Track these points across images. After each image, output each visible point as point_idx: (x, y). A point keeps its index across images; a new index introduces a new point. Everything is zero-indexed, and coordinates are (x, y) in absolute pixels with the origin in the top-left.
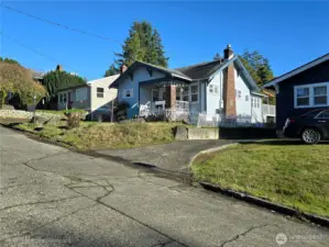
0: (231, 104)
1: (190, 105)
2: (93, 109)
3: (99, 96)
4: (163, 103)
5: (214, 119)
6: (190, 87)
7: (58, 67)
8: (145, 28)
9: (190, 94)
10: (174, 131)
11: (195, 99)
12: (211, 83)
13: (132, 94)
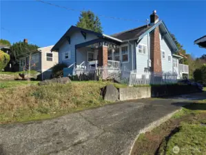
0: (158, 63)
1: (121, 65)
2: (44, 70)
3: (48, 59)
4: (96, 62)
5: (143, 76)
6: (120, 48)
7: (25, 40)
8: (90, 15)
9: (121, 55)
10: (103, 91)
11: (125, 58)
12: (140, 44)
13: (69, 56)
